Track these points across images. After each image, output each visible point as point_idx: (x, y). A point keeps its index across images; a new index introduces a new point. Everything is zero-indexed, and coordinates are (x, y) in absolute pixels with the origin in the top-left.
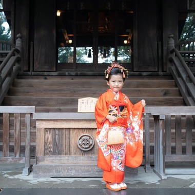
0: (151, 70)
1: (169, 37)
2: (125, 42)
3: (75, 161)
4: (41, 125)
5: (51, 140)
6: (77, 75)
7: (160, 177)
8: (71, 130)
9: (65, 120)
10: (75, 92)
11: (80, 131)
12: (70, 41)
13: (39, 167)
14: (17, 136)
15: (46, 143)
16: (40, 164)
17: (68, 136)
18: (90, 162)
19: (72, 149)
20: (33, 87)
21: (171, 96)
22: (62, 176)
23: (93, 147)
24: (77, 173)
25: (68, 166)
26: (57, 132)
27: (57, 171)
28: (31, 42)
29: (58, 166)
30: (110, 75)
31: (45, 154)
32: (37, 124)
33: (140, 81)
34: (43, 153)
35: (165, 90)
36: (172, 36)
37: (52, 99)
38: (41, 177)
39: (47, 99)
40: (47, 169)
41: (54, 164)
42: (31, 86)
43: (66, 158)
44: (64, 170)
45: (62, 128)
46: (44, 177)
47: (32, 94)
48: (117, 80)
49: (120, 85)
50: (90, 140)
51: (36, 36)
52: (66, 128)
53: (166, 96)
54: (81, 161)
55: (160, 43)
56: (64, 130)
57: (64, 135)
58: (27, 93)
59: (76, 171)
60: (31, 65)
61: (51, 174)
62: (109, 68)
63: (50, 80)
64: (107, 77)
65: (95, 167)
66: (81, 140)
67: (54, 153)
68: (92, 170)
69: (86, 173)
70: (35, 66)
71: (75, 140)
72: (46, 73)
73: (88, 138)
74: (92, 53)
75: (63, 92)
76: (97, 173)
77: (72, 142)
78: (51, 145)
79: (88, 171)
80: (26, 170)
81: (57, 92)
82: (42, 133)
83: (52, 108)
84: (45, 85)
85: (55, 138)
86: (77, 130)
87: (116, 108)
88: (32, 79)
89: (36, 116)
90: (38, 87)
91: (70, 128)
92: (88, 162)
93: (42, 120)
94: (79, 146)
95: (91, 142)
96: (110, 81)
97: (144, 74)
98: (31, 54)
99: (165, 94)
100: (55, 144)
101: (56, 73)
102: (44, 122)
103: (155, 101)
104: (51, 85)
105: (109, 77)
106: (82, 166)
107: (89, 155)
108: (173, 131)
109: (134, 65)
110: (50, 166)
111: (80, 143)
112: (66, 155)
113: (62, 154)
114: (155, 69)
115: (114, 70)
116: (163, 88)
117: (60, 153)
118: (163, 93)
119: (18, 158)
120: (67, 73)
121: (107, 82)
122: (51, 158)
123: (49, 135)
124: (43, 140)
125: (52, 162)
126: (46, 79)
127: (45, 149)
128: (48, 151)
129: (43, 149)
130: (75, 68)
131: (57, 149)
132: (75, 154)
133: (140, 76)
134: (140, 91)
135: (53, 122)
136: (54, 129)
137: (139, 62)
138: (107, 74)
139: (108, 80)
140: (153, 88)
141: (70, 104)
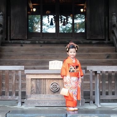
0: (100, 38)
1: (112, 15)
2: (82, 10)
3: (49, 98)
4: (29, 77)
5: (35, 86)
6: (44, 43)
7: (97, 106)
8: (46, 80)
9: (43, 74)
10: (44, 55)
11: (51, 80)
12: (34, 10)
13: (28, 101)
14: (13, 84)
15: (32, 87)
16: (29, 99)
17: (44, 83)
18: (58, 98)
19: (47, 91)
20: (13, 52)
21: (111, 58)
22: (41, 106)
23: (59, 90)
24: (50, 104)
25: (45, 100)
26: (38, 81)
27: (38, 103)
28: (9, 17)
29: (39, 100)
30: (69, 49)
31: (31, 93)
32: (26, 76)
33: (91, 47)
34: (30, 93)
35: (108, 54)
36: (115, 14)
37: (28, 61)
38: (29, 106)
39: (25, 61)
40: (33, 102)
41: (37, 99)
42: (12, 51)
43: (44, 96)
44: (43, 103)
45: (41, 79)
46: (31, 106)
47: (13, 57)
48: (73, 51)
49: (75, 54)
50: (57, 85)
51: (12, 12)
52: (43, 79)
53: (108, 59)
54: (52, 98)
55: (107, 18)
56: (42, 80)
57: (42, 83)
58: (10, 56)
59: (49, 103)
60: (9, 34)
61: (35, 105)
62: (68, 45)
63: (25, 47)
64: (67, 50)
65: (60, 101)
66: (52, 85)
67: (36, 93)
68: (58, 102)
69: (55, 104)
70: (11, 35)
71: (49, 85)
72: (22, 42)
73: (56, 84)
74: (53, 21)
75: (35, 56)
76: (61, 104)
77: (47, 86)
78: (34, 88)
79: (56, 103)
80: (20, 103)
81: (31, 56)
82: (30, 81)
83: (29, 67)
84: (22, 51)
85: (37, 85)
86: (50, 80)
87: (74, 67)
88: (12, 46)
89: (26, 72)
90: (17, 52)
91: (46, 79)
92: (56, 98)
93: (29, 74)
94: (51, 89)
95: (58, 87)
96: (69, 52)
97: (94, 42)
98: (9, 26)
99: (108, 57)
100: (37, 88)
101: (29, 42)
102: (31, 75)
103: (100, 62)
104: (26, 50)
105: (68, 50)
106: (53, 100)
107: (56, 94)
108: (107, 82)
109: (87, 34)
110: (35, 100)
111: (52, 87)
112: (43, 94)
113: (41, 94)
114: (103, 37)
115: (71, 46)
116: (106, 53)
117: (40, 93)
118: (106, 56)
119: (14, 97)
120: (37, 42)
121: (67, 52)
122: (35, 96)
123: (33, 83)
124: (30, 86)
125: (36, 98)
126: (22, 46)
127: (31, 91)
128: (33, 92)
129: (30, 91)
130: (42, 36)
131: (38, 91)
132: (49, 94)
133: (90, 44)
134: (90, 55)
135: (36, 75)
136: (37, 79)
137: (91, 32)
138: (67, 48)
139: (68, 51)
140: (99, 53)
141: (41, 64)
